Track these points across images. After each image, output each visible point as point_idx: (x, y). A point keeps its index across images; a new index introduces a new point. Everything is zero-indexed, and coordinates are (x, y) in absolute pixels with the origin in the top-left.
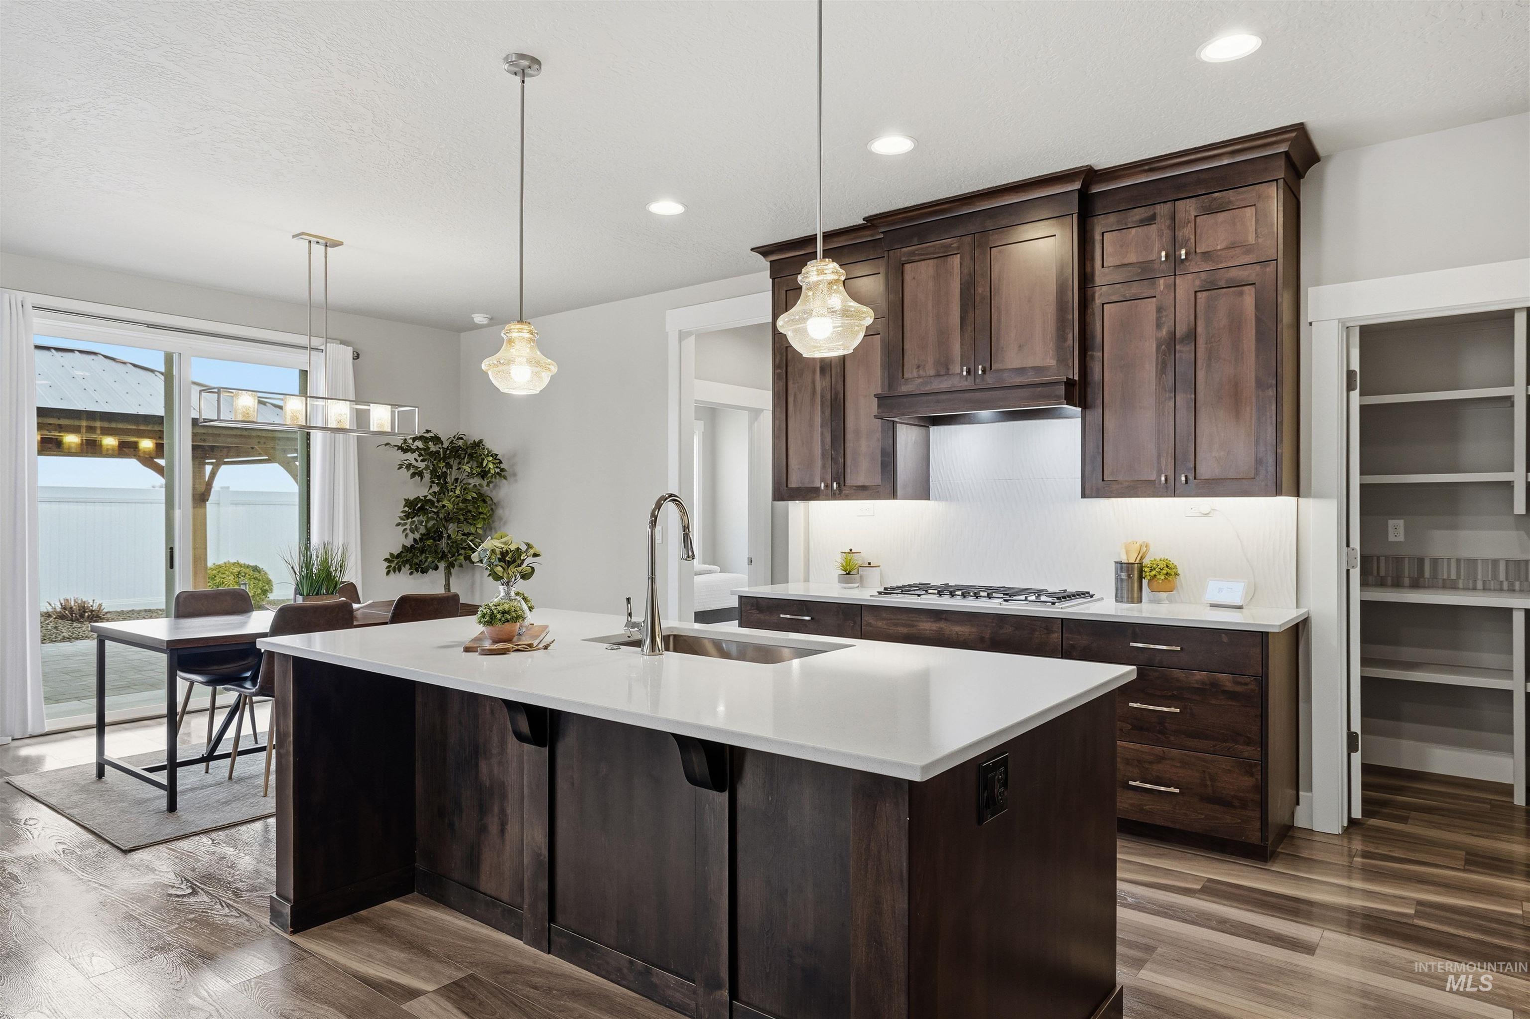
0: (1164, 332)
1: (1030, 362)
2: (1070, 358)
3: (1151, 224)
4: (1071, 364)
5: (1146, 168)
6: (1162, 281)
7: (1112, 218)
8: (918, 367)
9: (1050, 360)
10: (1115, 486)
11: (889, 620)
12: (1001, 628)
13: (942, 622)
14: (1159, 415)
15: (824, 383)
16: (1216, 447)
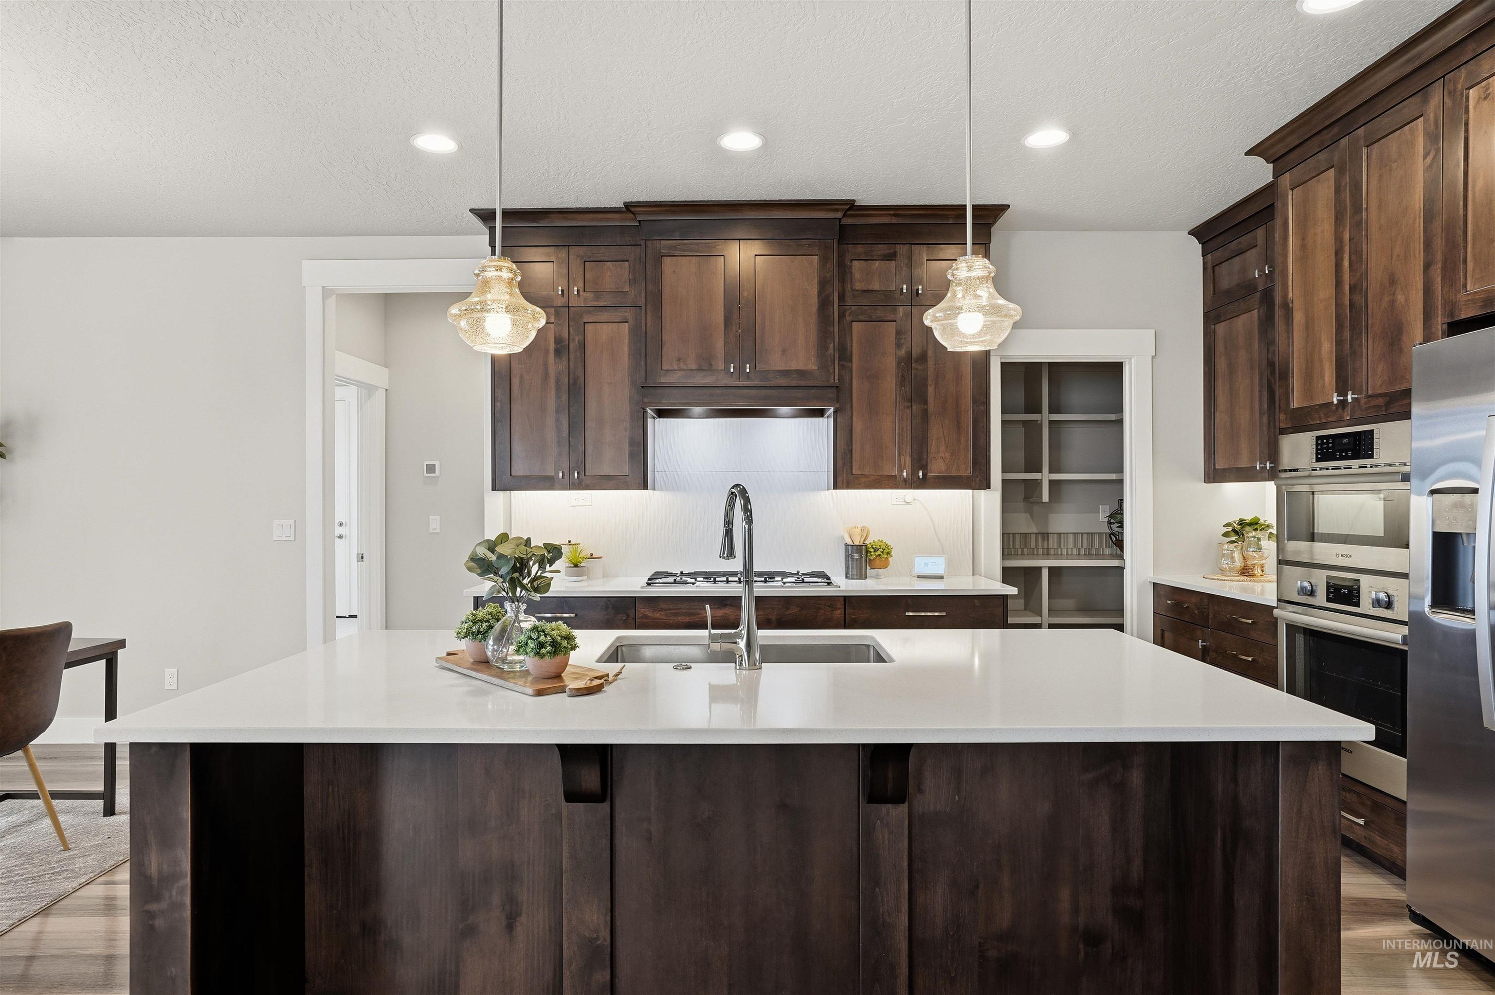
0: (903, 352)
1: (793, 366)
2: (832, 366)
3: (892, 260)
4: (832, 371)
5: (891, 212)
6: (901, 309)
7: (860, 249)
8: (679, 360)
9: (812, 366)
10: (863, 480)
11: (668, 610)
12: (787, 609)
13: (727, 609)
14: (899, 420)
15: (560, 367)
16: (942, 448)
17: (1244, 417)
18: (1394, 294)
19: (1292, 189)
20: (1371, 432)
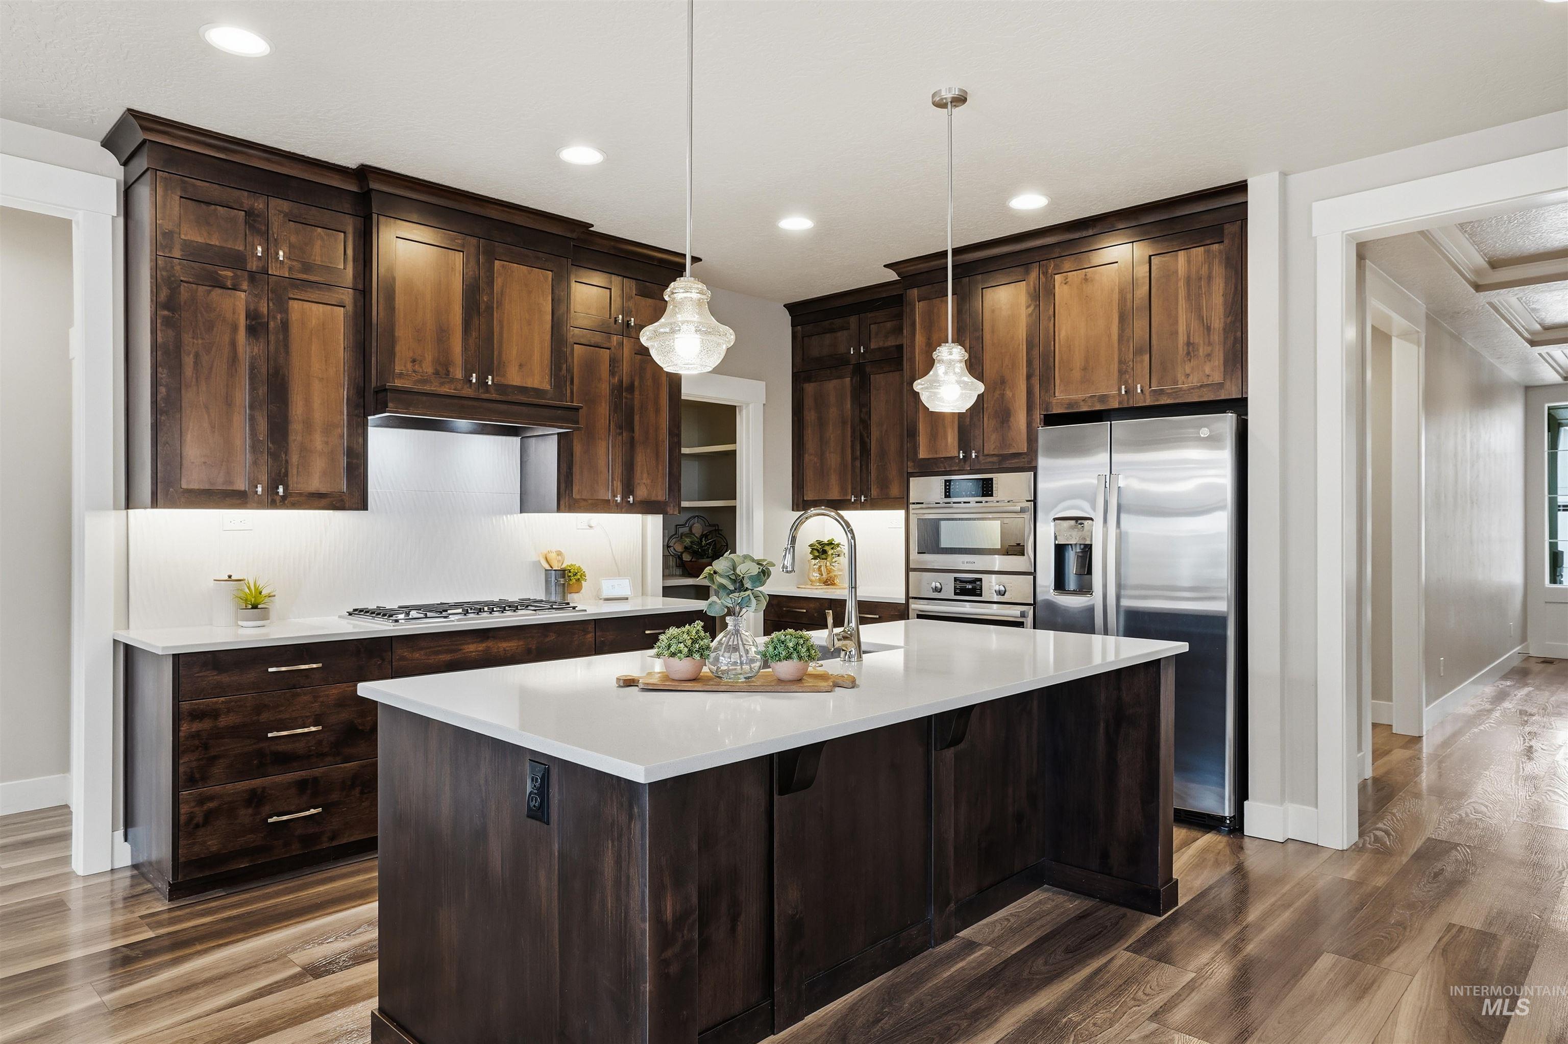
0: (616, 380)
1: (530, 383)
2: (564, 386)
3: (607, 289)
4: (565, 392)
5: (612, 243)
6: (615, 338)
7: (582, 272)
8: (414, 361)
9: (547, 387)
10: (583, 503)
11: (428, 648)
12: (546, 636)
13: (490, 641)
14: (612, 446)
15: (256, 350)
16: (645, 475)
17: (833, 459)
18: (1004, 390)
19: (919, 302)
20: (991, 479)
